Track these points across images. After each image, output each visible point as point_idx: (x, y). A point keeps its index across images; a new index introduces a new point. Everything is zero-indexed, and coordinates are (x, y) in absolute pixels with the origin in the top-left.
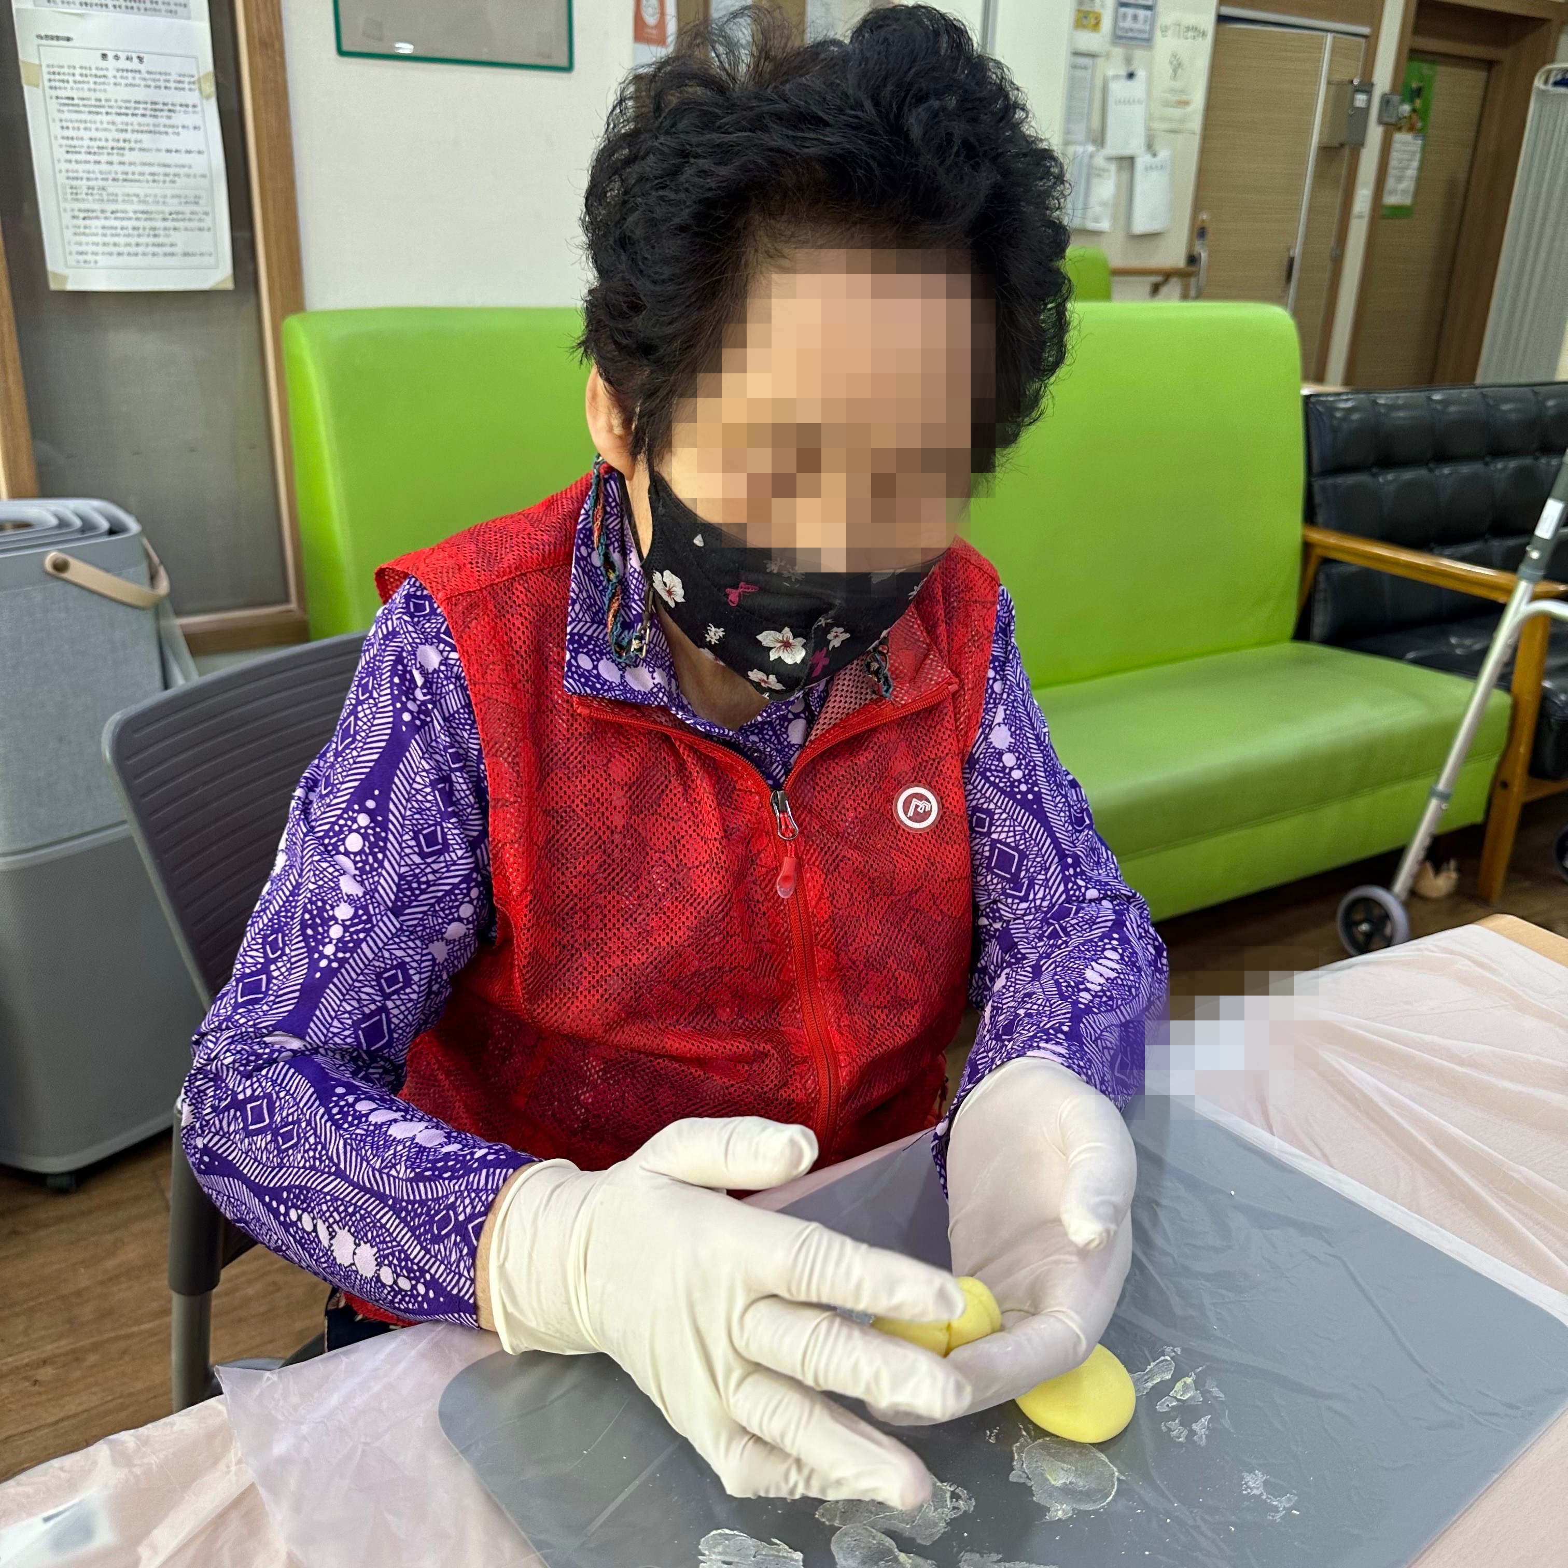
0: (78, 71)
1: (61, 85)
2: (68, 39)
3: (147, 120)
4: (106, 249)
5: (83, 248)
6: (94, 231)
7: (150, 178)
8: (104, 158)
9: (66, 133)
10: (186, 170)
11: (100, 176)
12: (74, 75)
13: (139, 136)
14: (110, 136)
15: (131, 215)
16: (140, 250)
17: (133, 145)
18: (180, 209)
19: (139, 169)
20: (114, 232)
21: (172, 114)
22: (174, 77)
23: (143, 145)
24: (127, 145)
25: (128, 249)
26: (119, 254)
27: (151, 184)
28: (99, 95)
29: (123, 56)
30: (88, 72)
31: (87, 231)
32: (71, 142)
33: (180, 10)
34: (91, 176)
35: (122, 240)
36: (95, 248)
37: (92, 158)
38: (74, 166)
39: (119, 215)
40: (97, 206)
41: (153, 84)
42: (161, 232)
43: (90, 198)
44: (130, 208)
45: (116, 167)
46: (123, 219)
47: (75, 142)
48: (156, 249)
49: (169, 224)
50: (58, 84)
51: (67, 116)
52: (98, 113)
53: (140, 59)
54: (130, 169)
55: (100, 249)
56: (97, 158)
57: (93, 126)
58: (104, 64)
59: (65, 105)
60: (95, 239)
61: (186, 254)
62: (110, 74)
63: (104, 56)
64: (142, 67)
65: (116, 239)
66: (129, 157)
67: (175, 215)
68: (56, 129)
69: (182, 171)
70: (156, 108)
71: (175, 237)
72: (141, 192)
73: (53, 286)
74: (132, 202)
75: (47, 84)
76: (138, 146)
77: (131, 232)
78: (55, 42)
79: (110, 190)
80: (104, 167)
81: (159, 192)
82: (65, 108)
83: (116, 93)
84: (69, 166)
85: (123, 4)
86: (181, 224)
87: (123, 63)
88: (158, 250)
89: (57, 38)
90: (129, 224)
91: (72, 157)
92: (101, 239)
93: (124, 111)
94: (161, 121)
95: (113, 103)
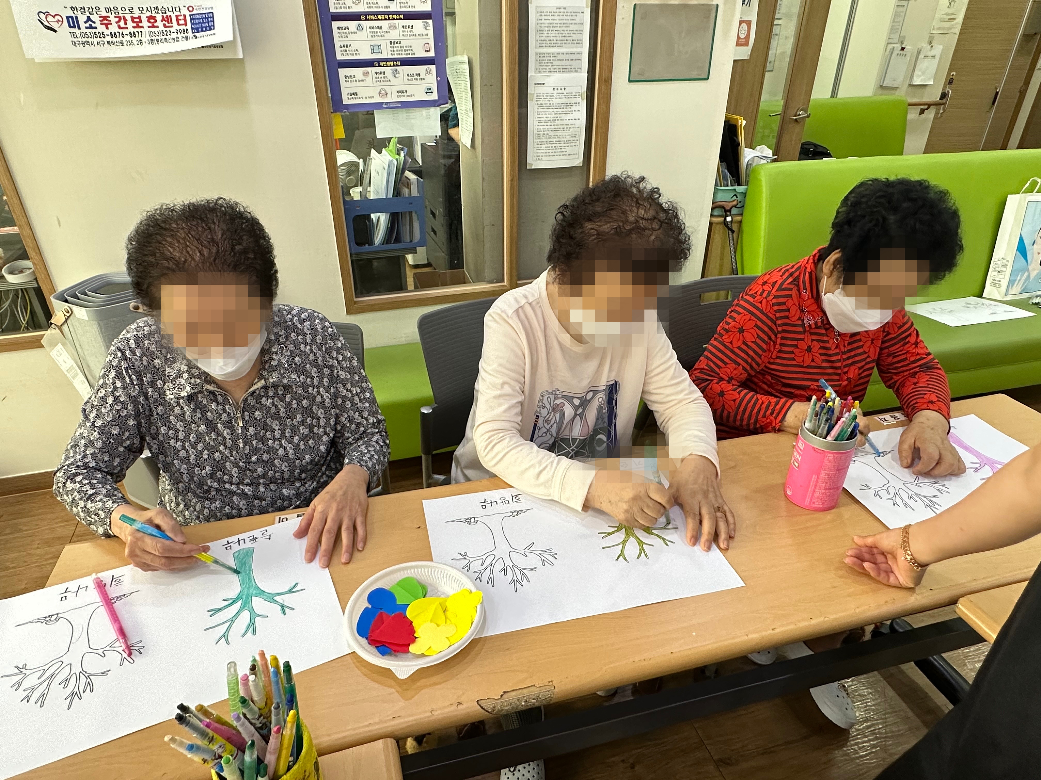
0: (545, 95)
2: (544, 84)
3: (565, 109)
4: (546, 154)
5: (538, 154)
6: (543, 148)
7: (562, 129)
8: (549, 124)
9: (539, 116)
10: (573, 126)
11: (547, 130)
13: (561, 115)
14: (552, 116)
15: (555, 143)
16: (556, 154)
18: (570, 139)
19: (559, 127)
20: (549, 148)
21: (572, 107)
22: (574, 94)
23: (562, 118)
24: (557, 119)
25: (552, 154)
26: (550, 156)
27: (562, 131)
28: (550, 102)
29: (559, 88)
30: (548, 95)
31: (541, 148)
33: (579, 70)
34: (545, 130)
35: (551, 151)
37: (545, 124)
39: (551, 143)
40: (545, 140)
41: (567, 97)
42: (563, 148)
43: (543, 137)
44: (555, 140)
45: (553, 127)
47: (541, 119)
49: (566, 145)
50: (538, 100)
51: (540, 110)
52: (549, 109)
53: (565, 89)
54: (556, 127)
55: (543, 154)
56: (547, 124)
57: (547, 113)
58: (553, 92)
60: (542, 151)
61: (569, 155)
62: (554, 95)
63: (554, 89)
64: (565, 92)
65: (549, 151)
66: (557, 122)
67: (568, 141)
68: (536, 115)
70: (568, 105)
71: (567, 149)
72: (559, 134)
73: (529, 167)
74: (555, 138)
75: (535, 100)
76: (560, 119)
78: (539, 86)
79: (550, 134)
80: (549, 127)
81: (564, 134)
82: (539, 108)
83: (556, 101)
84: (539, 127)
85: (561, 70)
86: (569, 145)
87: (560, 91)
88: (561, 154)
89: (540, 84)
90: (554, 145)
91: (540, 124)
92: (544, 151)
93: (557, 107)
94: (568, 109)
95: (554, 105)
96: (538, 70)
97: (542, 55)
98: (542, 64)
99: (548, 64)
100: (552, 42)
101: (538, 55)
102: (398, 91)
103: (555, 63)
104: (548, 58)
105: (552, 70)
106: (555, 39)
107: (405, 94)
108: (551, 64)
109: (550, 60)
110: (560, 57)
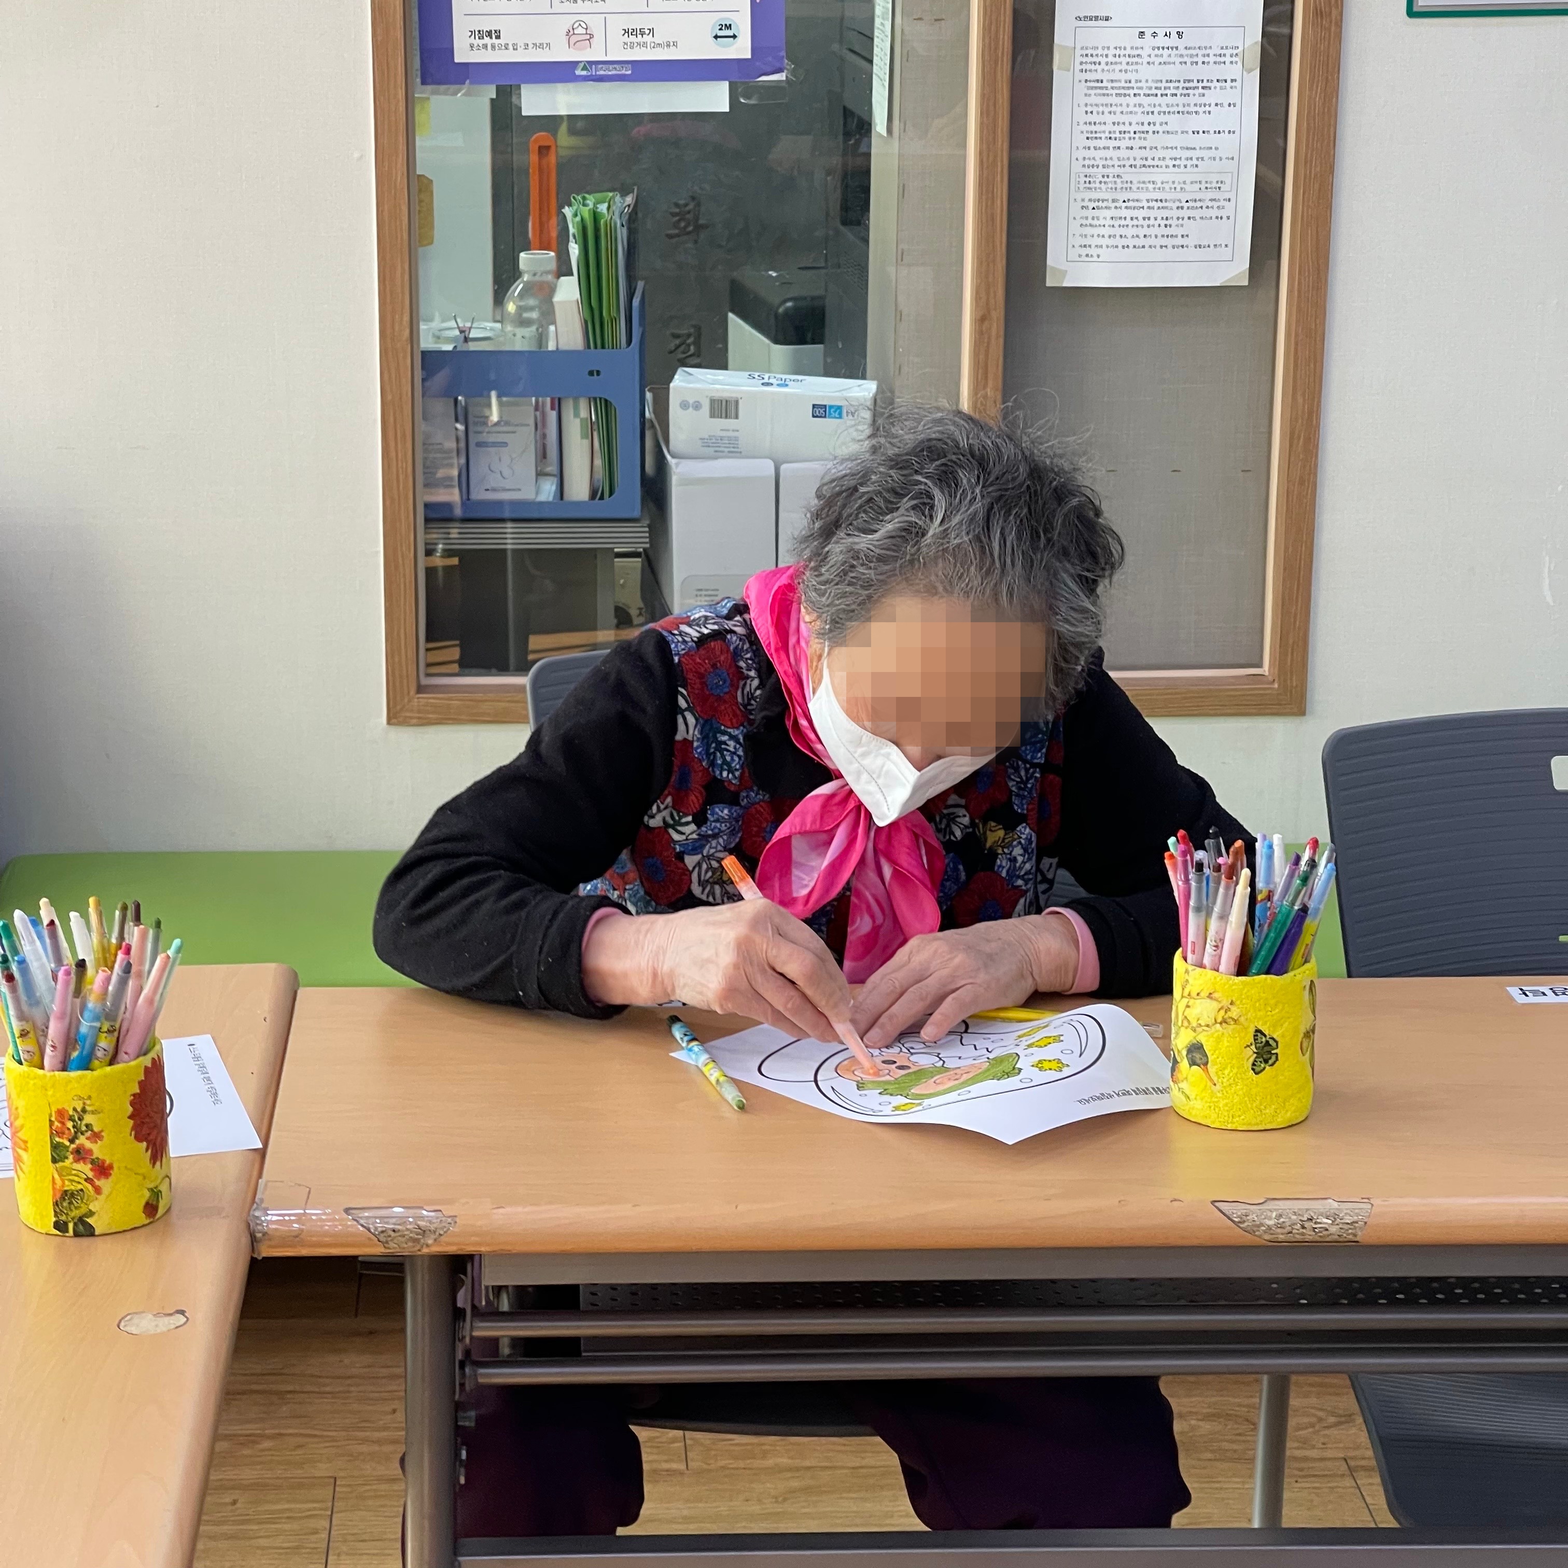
0: (1111, 52)
1: (1093, 67)
2: (1107, 19)
3: (1180, 100)
4: (1111, 242)
5: (1089, 240)
6: (1102, 222)
7: (1171, 163)
8: (1123, 144)
9: (1089, 118)
10: (1212, 153)
11: (1117, 163)
12: (1107, 56)
13: (1163, 118)
14: (1134, 119)
15: (1146, 204)
16: (1147, 242)
17: (1157, 127)
18: (1199, 195)
19: (1161, 153)
20: (1123, 222)
21: (1206, 92)
22: (1215, 51)
23: (1169, 128)
24: (1151, 128)
25: (1136, 242)
26: (1125, 247)
27: (1171, 169)
28: (1129, 76)
29: (1161, 33)
30: (1122, 52)
31: (1095, 222)
32: (1093, 128)
34: (1109, 163)
35: (1130, 232)
36: (1100, 241)
37: (1112, 143)
38: (1092, 153)
39: (1131, 204)
40: (1109, 196)
41: (1188, 60)
42: (1174, 222)
43: (1103, 186)
44: (1143, 196)
45: (1137, 153)
46: (1134, 208)
47: (1097, 128)
48: (1164, 241)
49: (1185, 213)
50: (1089, 67)
51: (1093, 100)
52: (1125, 95)
53: (1180, 35)
54: (1149, 154)
55: (1105, 242)
56: (1117, 144)
57: (1119, 109)
58: (1139, 43)
59: (1092, 88)
60: (1102, 231)
61: (1198, 246)
62: (1144, 53)
63: (1142, 34)
65: (1123, 231)
66: (1151, 140)
67: (1194, 203)
69: (1206, 154)
70: (1188, 86)
71: (1189, 227)
72: (1158, 179)
73: (1049, 283)
74: (1147, 190)
75: (1078, 67)
76: (1165, 128)
77: (1141, 222)
78: (1093, 23)
79: (1126, 178)
80: (1123, 153)
81: (1181, 178)
82: (1092, 92)
83: (1147, 73)
84: (1087, 154)
86: (1197, 213)
87: (1161, 41)
88: (1169, 242)
89: (1096, 18)
90: (1141, 214)
91: (1091, 143)
92: (1106, 231)
93: (1154, 91)
94: (1192, 100)
95: (1143, 84)
102: (626, 31)
107: (647, 38)
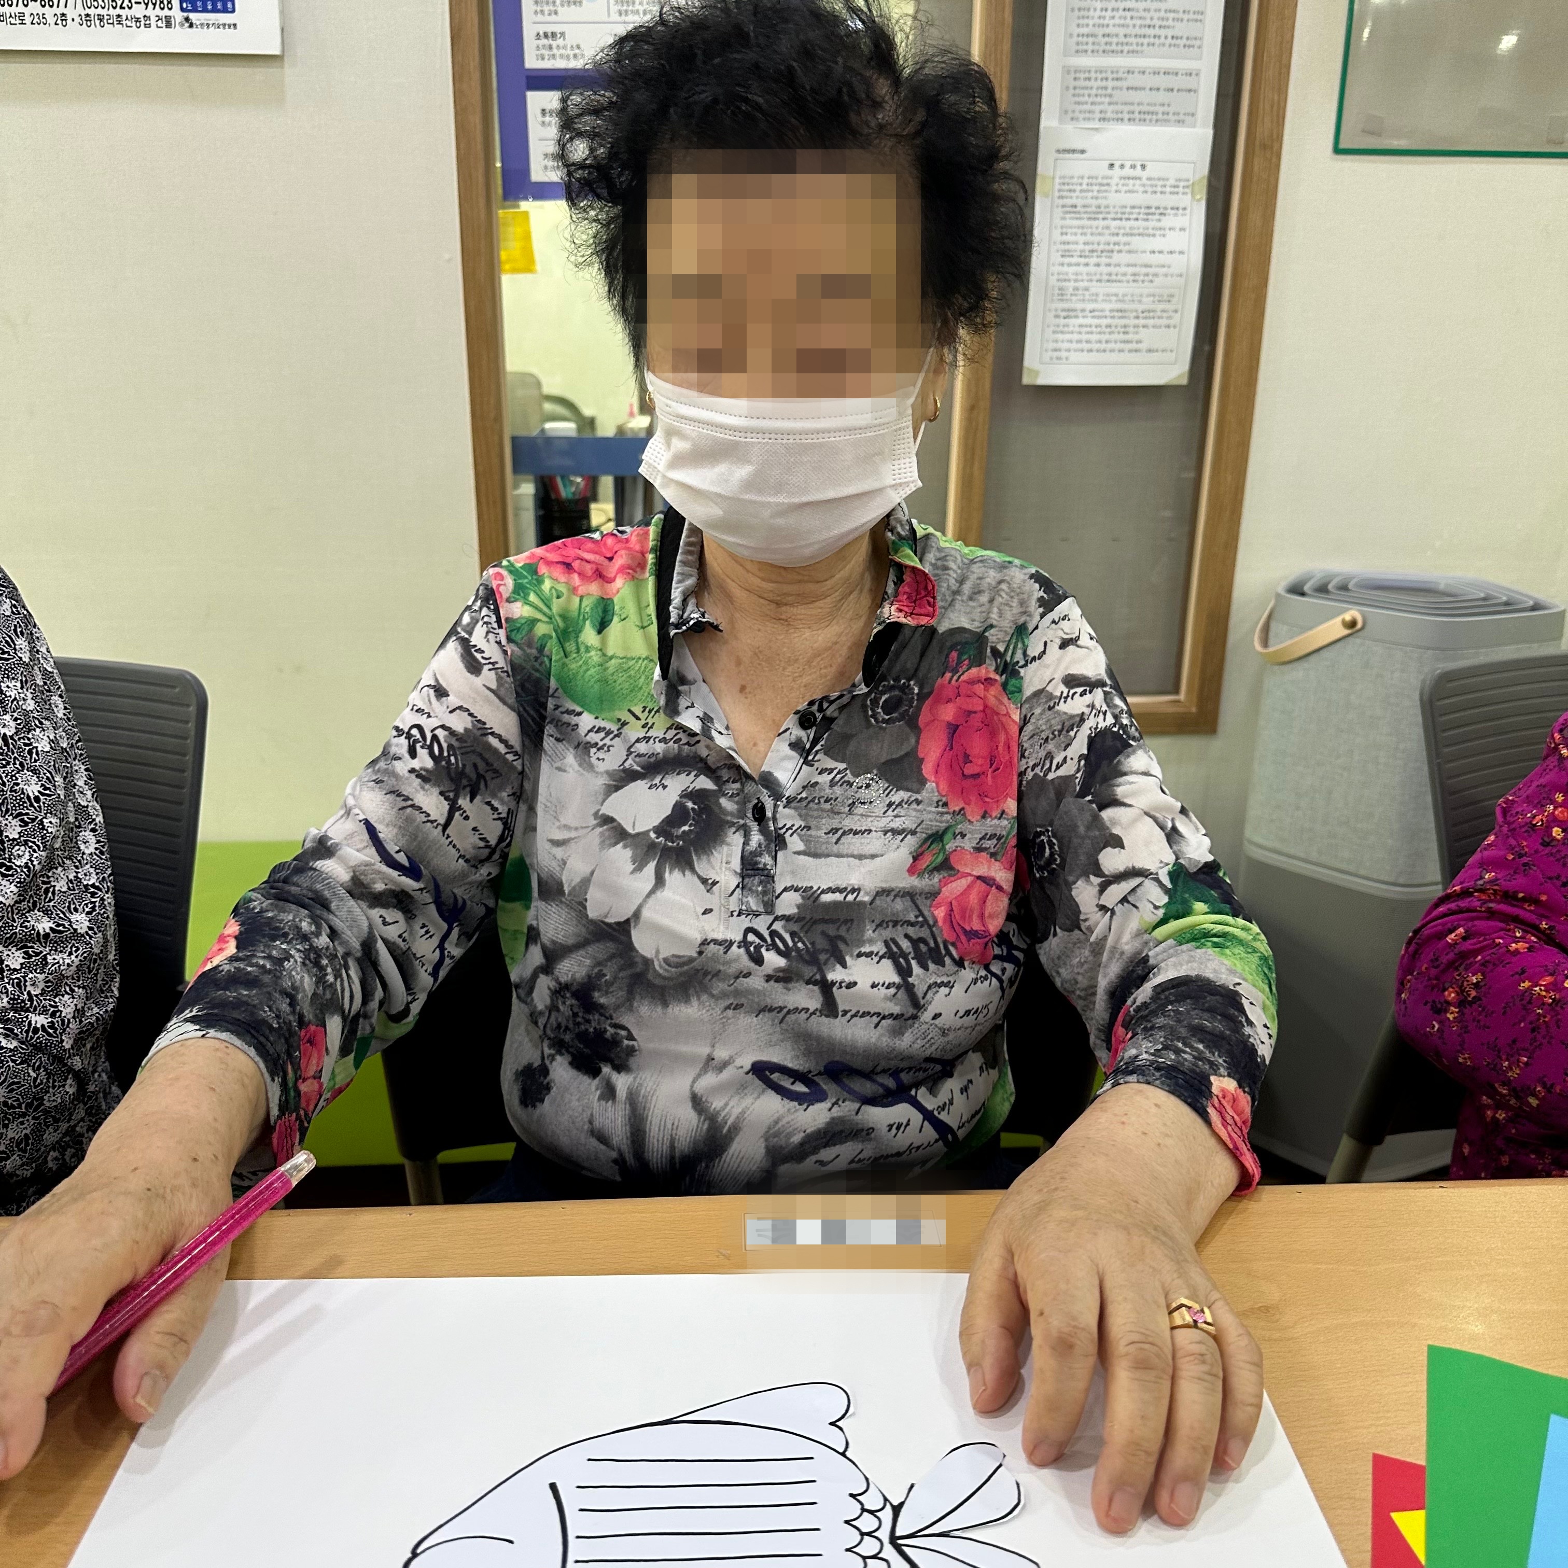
0: (1086, 181)
1: (1069, 194)
2: (1083, 152)
3: (1140, 223)
4: (1080, 346)
5: (1059, 345)
6: (1071, 329)
7: (1132, 278)
8: (1093, 260)
9: (1065, 238)
10: (1165, 270)
11: (1085, 277)
12: (1081, 184)
13: (1129, 239)
14: (1102, 239)
15: (1108, 313)
16: (1110, 346)
17: (1121, 247)
18: (1152, 307)
19: (1123, 269)
20: (1089, 329)
21: (1162, 217)
22: (1172, 182)
23: (1131, 247)
24: (1117, 248)
25: (1098, 346)
26: (1090, 351)
27: (1132, 284)
28: (1100, 202)
29: (1128, 164)
30: (1094, 181)
31: (1066, 329)
32: (1067, 247)
33: (1189, 119)
34: (1080, 277)
35: (1094, 337)
36: (1069, 345)
37: (1083, 260)
38: (1065, 269)
39: (1096, 314)
40: (1079, 306)
41: (1150, 189)
42: (1131, 329)
43: (1074, 298)
44: (1107, 306)
45: (1105, 270)
46: (1099, 317)
47: (1072, 247)
48: (1122, 346)
49: (1142, 322)
50: (1065, 194)
51: (1068, 222)
52: (1095, 219)
53: (1143, 167)
54: (1112, 269)
55: (1074, 346)
56: (1087, 260)
57: (1089, 231)
58: (1110, 173)
59: (1067, 212)
60: (1071, 336)
61: (1150, 351)
62: (1114, 182)
63: (1112, 165)
64: (1145, 175)
65: (1089, 337)
66: (1116, 258)
67: (1148, 313)
68: (1056, 234)
69: (1161, 271)
70: (1149, 211)
71: (1143, 333)
72: (1120, 292)
73: (1026, 380)
74: (1110, 301)
75: (1057, 194)
76: (1127, 248)
77: (1104, 329)
78: (1070, 155)
79: (1093, 290)
80: (1092, 269)
81: (1138, 291)
82: (1068, 216)
83: (1116, 200)
85: (1137, 116)
86: (1151, 322)
87: (1127, 171)
88: (1126, 346)
89: (1074, 151)
90: (1104, 322)
91: (1067, 260)
92: (1076, 337)
93: (1119, 216)
94: (1151, 224)
95: (1111, 209)
96: (1067, 115)
97: (1082, 76)
98: (1081, 99)
99: (1099, 99)
100: (1115, 40)
101: (1072, 75)
103: (1118, 96)
104: (1099, 83)
105: (1109, 115)
106: (1122, 31)
108: (1107, 100)
109: (1106, 88)
110: (1132, 81)
